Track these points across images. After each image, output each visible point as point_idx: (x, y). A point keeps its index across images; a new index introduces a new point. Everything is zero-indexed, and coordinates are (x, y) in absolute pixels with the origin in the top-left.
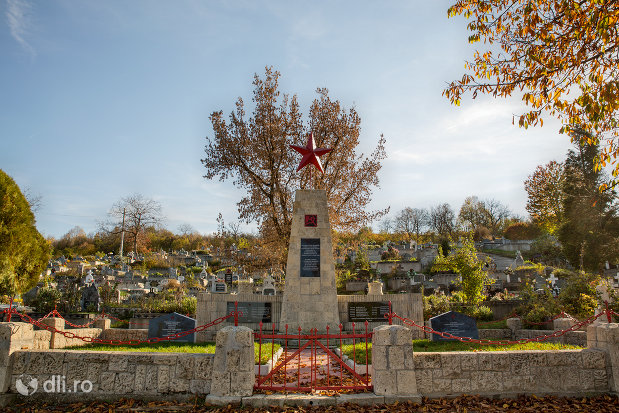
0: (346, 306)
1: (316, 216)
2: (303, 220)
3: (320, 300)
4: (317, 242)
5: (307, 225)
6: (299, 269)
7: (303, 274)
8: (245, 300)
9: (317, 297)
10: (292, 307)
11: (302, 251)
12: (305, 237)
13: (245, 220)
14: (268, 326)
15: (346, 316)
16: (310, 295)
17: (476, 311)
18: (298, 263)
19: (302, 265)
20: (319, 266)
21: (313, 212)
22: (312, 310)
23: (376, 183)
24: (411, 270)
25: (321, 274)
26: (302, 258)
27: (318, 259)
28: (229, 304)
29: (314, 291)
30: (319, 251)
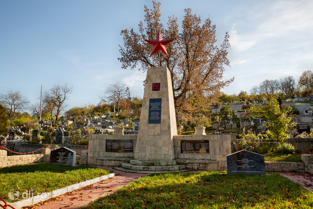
0: (179, 142)
1: (159, 84)
2: (151, 87)
3: (160, 139)
4: (159, 100)
5: (153, 90)
6: (148, 119)
7: (150, 121)
8: (117, 139)
9: (158, 137)
10: (143, 143)
11: (150, 107)
12: (152, 98)
14: (131, 154)
15: (179, 149)
16: (154, 135)
17: (280, 146)
18: (147, 115)
19: (150, 116)
20: (160, 116)
21: (158, 81)
22: (155, 145)
23: (228, 63)
25: (162, 121)
26: (150, 112)
27: (160, 111)
28: (107, 141)
29: (156, 133)
30: (160, 107)
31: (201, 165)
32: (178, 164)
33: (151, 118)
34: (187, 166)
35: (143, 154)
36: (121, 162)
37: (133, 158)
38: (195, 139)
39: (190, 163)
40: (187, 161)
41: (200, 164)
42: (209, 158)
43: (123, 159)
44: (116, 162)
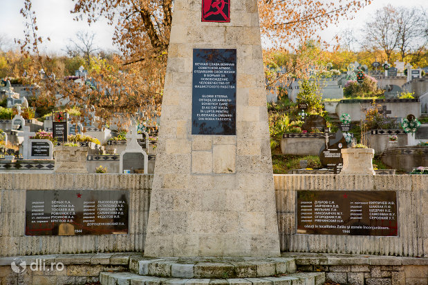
0: (292, 198)
2: (198, 5)
3: (235, 186)
4: (229, 56)
5: (206, 18)
6: (188, 117)
7: (200, 127)
8: (68, 186)
9: (228, 179)
10: (174, 202)
11: (197, 78)
12: (201, 45)
13: (86, 16)
14: (120, 240)
16: (214, 174)
18: (188, 104)
19: (196, 107)
20: (232, 108)
22: (219, 208)
24: (410, 118)
25: (239, 127)
26: (197, 94)
27: (233, 94)
28: (32, 195)
29: (223, 167)
30: (233, 79)
31: (376, 272)
32: (301, 268)
33: (202, 117)
34: (331, 276)
35: (178, 239)
36: (95, 271)
37: (140, 253)
38: (349, 187)
39: (340, 265)
40: (331, 260)
41: (371, 267)
42: (398, 249)
43: (105, 258)
44: (75, 270)
